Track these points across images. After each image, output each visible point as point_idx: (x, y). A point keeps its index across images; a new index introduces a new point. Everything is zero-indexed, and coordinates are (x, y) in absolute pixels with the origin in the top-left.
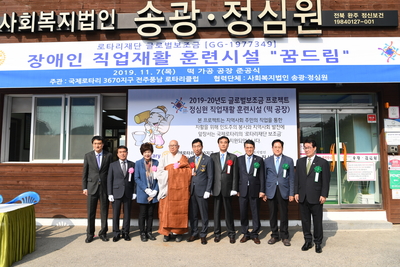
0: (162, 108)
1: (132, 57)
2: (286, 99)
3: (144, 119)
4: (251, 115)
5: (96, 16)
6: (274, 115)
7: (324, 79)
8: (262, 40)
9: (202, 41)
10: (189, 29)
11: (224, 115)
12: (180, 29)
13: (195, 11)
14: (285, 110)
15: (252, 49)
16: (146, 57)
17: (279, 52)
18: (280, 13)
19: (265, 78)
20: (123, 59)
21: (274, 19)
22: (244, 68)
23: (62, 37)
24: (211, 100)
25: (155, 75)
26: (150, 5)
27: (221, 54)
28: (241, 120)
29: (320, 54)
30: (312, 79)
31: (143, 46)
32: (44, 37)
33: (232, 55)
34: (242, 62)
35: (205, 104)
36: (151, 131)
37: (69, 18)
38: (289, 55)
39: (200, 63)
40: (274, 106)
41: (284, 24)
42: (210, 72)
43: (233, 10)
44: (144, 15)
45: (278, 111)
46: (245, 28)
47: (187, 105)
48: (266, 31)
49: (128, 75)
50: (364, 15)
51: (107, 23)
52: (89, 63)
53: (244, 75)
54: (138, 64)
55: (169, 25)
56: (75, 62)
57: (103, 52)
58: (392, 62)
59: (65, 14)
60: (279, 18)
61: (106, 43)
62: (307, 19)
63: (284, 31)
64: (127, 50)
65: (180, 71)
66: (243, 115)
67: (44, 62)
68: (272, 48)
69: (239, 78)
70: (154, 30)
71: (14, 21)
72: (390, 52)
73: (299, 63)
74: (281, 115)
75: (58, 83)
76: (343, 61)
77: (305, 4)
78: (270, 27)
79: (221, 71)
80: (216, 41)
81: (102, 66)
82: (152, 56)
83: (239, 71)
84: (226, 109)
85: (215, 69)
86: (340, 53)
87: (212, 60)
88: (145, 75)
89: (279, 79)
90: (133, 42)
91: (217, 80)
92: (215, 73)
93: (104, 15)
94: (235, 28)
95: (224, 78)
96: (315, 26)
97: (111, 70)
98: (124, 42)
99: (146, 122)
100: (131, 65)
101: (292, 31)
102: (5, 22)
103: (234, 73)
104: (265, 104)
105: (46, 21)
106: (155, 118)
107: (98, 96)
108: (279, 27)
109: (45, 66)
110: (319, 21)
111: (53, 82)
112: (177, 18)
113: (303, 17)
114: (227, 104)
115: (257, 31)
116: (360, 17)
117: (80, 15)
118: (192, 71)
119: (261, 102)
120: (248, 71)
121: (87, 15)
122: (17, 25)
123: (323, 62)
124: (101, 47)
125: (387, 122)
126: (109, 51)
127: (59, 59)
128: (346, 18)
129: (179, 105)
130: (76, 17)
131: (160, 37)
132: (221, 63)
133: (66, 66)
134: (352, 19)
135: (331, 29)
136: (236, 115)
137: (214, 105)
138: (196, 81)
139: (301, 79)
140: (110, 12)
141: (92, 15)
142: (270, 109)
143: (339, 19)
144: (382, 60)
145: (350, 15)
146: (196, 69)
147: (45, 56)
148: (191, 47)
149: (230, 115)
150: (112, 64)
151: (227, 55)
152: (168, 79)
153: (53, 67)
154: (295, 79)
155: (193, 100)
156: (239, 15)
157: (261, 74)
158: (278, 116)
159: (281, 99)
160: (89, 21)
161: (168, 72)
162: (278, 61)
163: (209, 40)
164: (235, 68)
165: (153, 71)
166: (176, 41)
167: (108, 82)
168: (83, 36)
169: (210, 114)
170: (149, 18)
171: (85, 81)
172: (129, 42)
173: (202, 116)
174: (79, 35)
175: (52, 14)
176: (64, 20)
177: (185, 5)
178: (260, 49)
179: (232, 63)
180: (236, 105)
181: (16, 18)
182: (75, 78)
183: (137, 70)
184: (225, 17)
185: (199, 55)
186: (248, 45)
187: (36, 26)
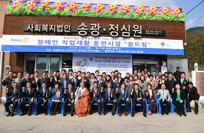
0: (85, 60)
1: (76, 42)
2: (129, 58)
3: (78, 64)
4: (117, 63)
5: (63, 27)
6: (124, 64)
7: (142, 52)
8: (121, 38)
9: (101, 38)
10: (96, 33)
11: (107, 63)
12: (93, 33)
13: (99, 27)
14: (128, 62)
15: (118, 41)
16: (81, 43)
17: (127, 43)
18: (128, 29)
19: (122, 51)
20: (73, 43)
21: (126, 31)
22: (115, 48)
23: (51, 34)
24: (103, 58)
25: (84, 49)
26: (83, 24)
27: (107, 43)
28: (113, 65)
29: (140, 44)
30: (138, 52)
31: (80, 38)
32: (44, 33)
33: (111, 43)
34: (115, 45)
35: (101, 59)
36: (81, 68)
37: (53, 27)
38: (130, 44)
39: (100, 45)
40: (125, 60)
41: (129, 33)
42: (104, 49)
43: (112, 27)
44: (81, 27)
45: (126, 62)
46: (116, 34)
47: (94, 59)
48: (123, 35)
49: (75, 49)
50: (155, 31)
51: (67, 30)
52: (60, 44)
53: (115, 50)
54: (78, 45)
55: (90, 32)
56: (55, 43)
57: (66, 40)
58: (163, 48)
59: (52, 26)
60: (128, 31)
61: (66, 36)
62: (137, 32)
63: (129, 36)
64: (74, 39)
65: (93, 48)
66: (114, 63)
67: (43, 43)
68: (125, 41)
69: (113, 51)
70: (84, 33)
71: (32, 27)
72: (163, 44)
73: (134, 47)
74: (127, 64)
75: (49, 50)
76: (148, 46)
77: (136, 27)
78: (124, 34)
79: (107, 49)
80: (106, 38)
81: (65, 45)
82: (83, 42)
83: (114, 49)
84: (108, 61)
85: (105, 48)
86: (147, 44)
87: (104, 44)
88: (81, 49)
89: (127, 52)
90: (76, 37)
91: (106, 51)
92: (105, 49)
93: (66, 27)
94: (113, 34)
95: (108, 51)
96: (139, 34)
97: (69, 47)
98: (73, 37)
99: (79, 65)
100: (76, 45)
101: (132, 35)
102: (29, 27)
103: (112, 49)
104: (122, 60)
105: (45, 28)
106: (82, 64)
107: (61, 55)
108: (128, 34)
109: (44, 44)
110: (141, 33)
111: (47, 50)
112: (92, 29)
113: (135, 31)
114: (108, 59)
115: (120, 35)
116: (154, 32)
117: (58, 26)
118: (97, 48)
119: (120, 59)
120: (117, 49)
121: (60, 26)
122: (34, 29)
123: (141, 47)
124: (65, 38)
125: (162, 67)
126: (68, 40)
127: (49, 42)
128: (149, 32)
129: (91, 59)
130: (56, 27)
131: (87, 35)
132: (107, 46)
133: (52, 44)
134: (151, 32)
135: (144, 35)
136: (111, 63)
137: (104, 59)
138: (99, 51)
139: (134, 52)
140: (68, 26)
141: (62, 27)
142: (123, 61)
143: (147, 32)
144: (160, 47)
145: (151, 31)
146: (99, 47)
147: (44, 40)
148: (97, 40)
149: (109, 63)
150: (69, 44)
151: (110, 43)
152: (89, 51)
153: (47, 45)
154: (132, 52)
155: (96, 57)
156: (114, 29)
157: (121, 50)
158: (126, 64)
159: (127, 58)
160: (61, 28)
161: (89, 48)
162: (127, 46)
163: (103, 37)
164: (112, 48)
165: (84, 47)
166: (92, 37)
167: (67, 51)
168: (58, 34)
169: (102, 63)
170: (83, 29)
171: (59, 50)
172: (75, 37)
173: (99, 63)
174: (57, 34)
175: (47, 25)
176: (52, 28)
177: (96, 25)
178: (121, 41)
179: (111, 46)
180: (111, 60)
181: (33, 26)
182: (55, 49)
183: (78, 47)
184: (109, 30)
185: (100, 43)
186: (117, 40)
187: (41, 29)
